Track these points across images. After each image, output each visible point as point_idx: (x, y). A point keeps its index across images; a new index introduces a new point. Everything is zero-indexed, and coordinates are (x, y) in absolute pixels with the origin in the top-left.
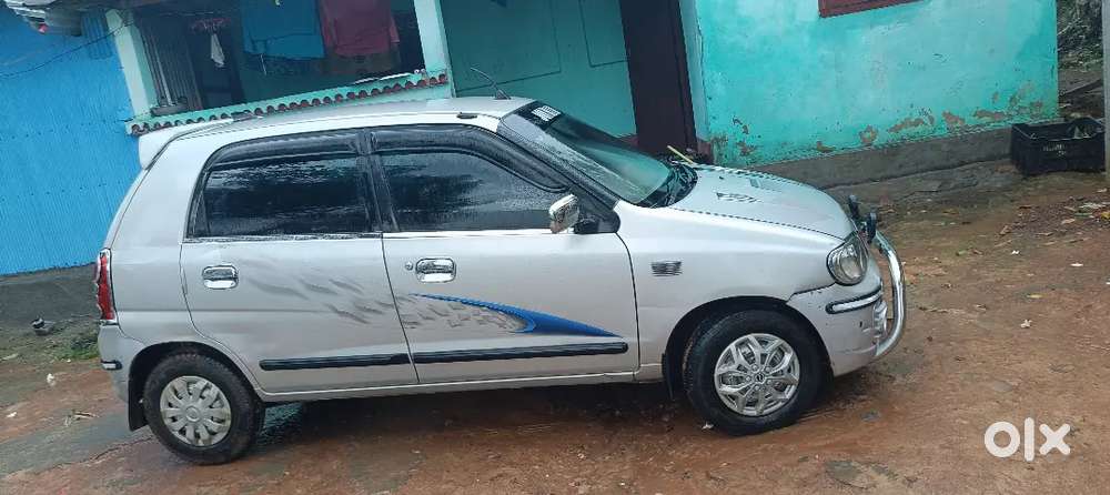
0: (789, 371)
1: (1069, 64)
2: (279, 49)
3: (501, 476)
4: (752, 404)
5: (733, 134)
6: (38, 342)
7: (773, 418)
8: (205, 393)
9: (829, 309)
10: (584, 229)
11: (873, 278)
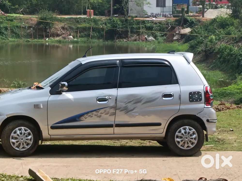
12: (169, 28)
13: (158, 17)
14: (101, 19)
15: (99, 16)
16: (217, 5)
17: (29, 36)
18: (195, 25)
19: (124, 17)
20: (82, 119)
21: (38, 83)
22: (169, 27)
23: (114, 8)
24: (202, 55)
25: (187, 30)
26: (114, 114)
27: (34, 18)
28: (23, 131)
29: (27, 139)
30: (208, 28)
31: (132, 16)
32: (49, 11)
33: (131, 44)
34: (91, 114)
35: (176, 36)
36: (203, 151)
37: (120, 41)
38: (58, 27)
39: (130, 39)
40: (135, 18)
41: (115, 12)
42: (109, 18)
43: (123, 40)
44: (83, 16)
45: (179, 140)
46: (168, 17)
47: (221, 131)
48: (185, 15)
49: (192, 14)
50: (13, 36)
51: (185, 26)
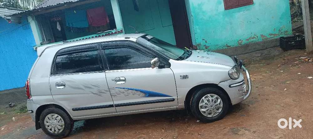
0: (220, 104)
1: (295, 21)
2: (76, 25)
3: (140, 137)
4: (210, 114)
5: (203, 43)
6: (10, 109)
7: (216, 118)
8: (57, 118)
9: (230, 86)
10: (161, 67)
11: (241, 77)
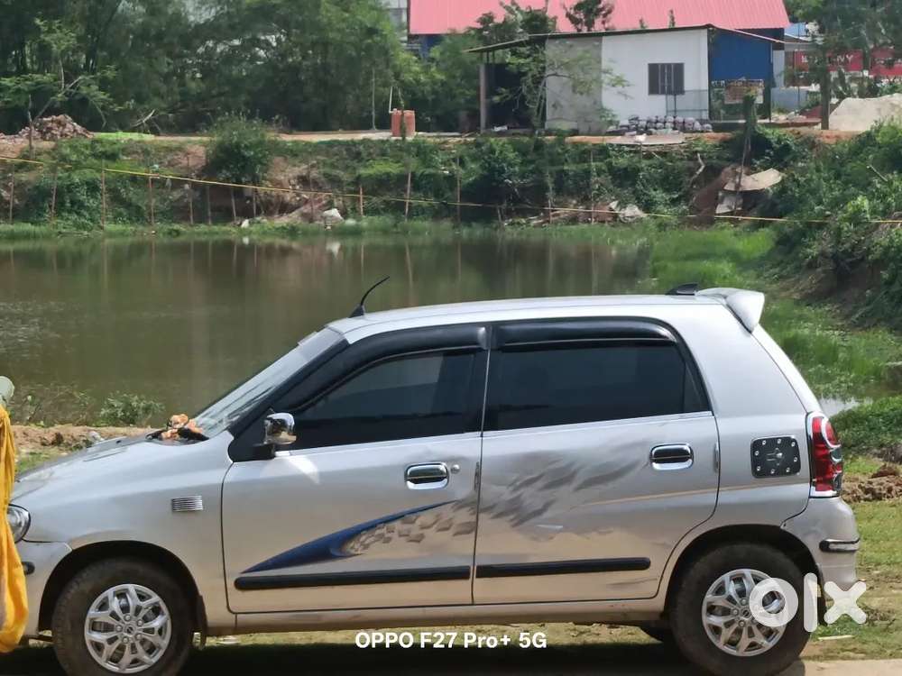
12: (698, 173)
13: (656, 134)
14: (445, 142)
15: (435, 134)
16: (877, 80)
17: (178, 212)
18: (795, 159)
19: (531, 136)
20: (353, 552)
21: (186, 418)
22: (700, 167)
23: (492, 101)
24: (824, 272)
25: (767, 179)
26: (473, 528)
27: (197, 146)
28: (133, 601)
29: (146, 631)
30: (844, 169)
31: (559, 130)
32: (250, 117)
33: (556, 235)
34: (384, 531)
35: (726, 202)
36: (809, 658)
37: (518, 223)
38: (285, 176)
39: (554, 216)
40: (569, 139)
41: (497, 116)
42: (473, 139)
43: (528, 222)
44: (376, 135)
45: (716, 620)
46: (694, 132)
47: (882, 578)
48: (759, 121)
49: (782, 118)
50: (120, 214)
51: (758, 162)
